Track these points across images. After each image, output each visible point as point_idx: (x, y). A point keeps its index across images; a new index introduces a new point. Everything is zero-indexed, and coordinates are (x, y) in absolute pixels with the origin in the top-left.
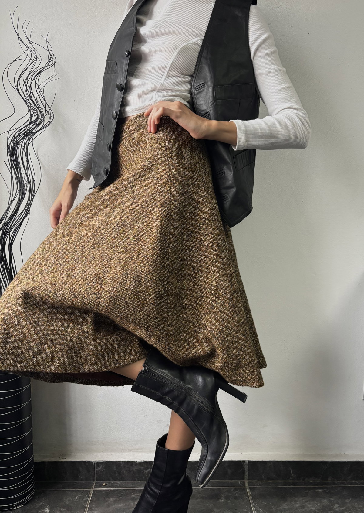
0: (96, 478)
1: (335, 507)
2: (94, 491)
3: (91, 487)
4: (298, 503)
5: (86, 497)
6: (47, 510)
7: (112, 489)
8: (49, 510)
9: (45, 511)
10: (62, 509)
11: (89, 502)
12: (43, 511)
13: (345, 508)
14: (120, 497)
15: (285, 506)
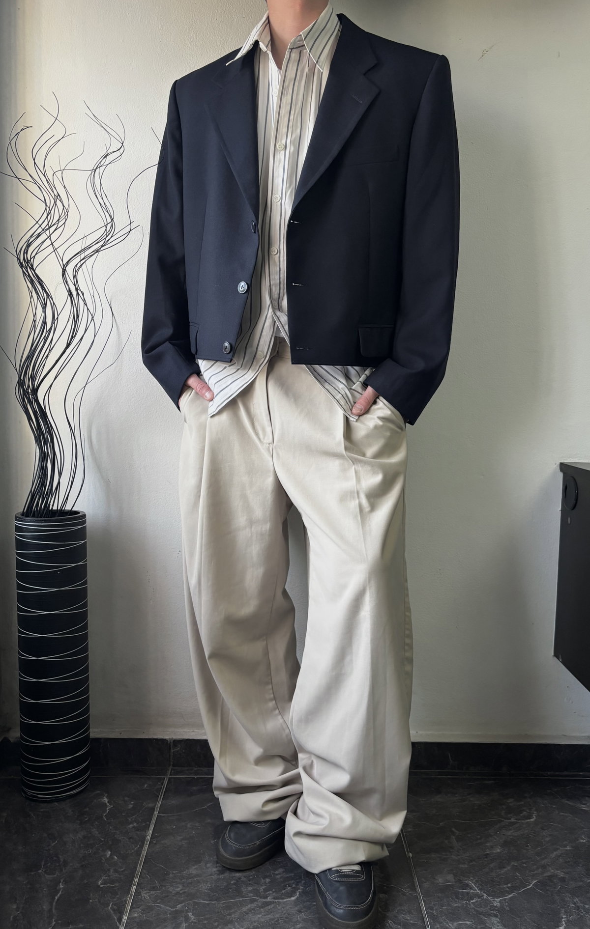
0: (172, 763)
1: (509, 801)
2: (170, 779)
3: (165, 774)
4: (457, 795)
5: (159, 785)
6: (106, 800)
7: (196, 776)
8: (107, 799)
9: (103, 800)
10: (126, 799)
11: (164, 790)
12: (99, 800)
13: (523, 803)
14: (205, 785)
15: (438, 798)
